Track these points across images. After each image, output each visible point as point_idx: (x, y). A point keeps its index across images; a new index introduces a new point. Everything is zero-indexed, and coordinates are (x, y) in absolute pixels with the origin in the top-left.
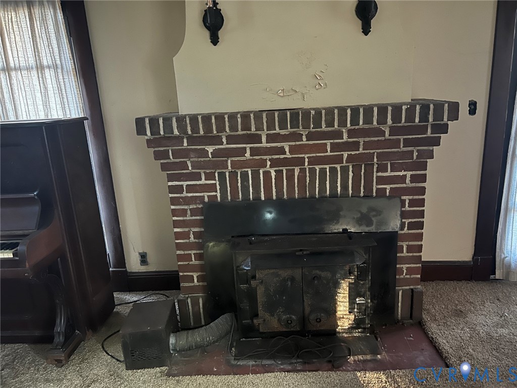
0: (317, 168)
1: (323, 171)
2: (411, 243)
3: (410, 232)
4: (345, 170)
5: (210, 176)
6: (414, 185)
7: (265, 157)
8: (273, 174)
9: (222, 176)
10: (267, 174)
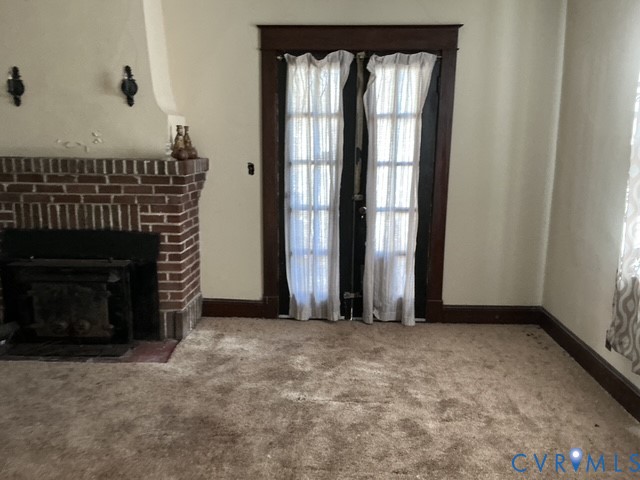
0: (93, 205)
1: (98, 208)
2: (174, 272)
3: (171, 262)
4: (115, 209)
5: (8, 207)
6: (170, 224)
7: (49, 194)
8: (58, 208)
9: (18, 207)
10: (53, 208)
